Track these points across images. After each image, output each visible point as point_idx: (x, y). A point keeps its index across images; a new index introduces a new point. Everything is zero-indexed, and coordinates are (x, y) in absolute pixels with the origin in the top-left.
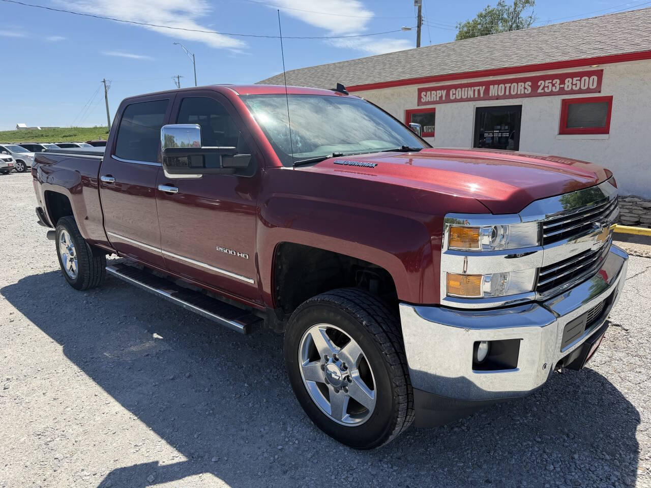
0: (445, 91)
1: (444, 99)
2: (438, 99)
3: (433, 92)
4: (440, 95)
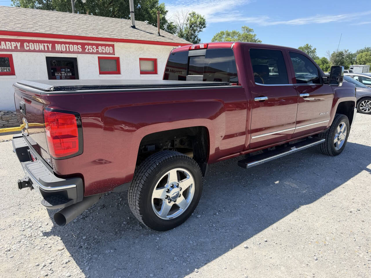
0: (19, 43)
1: (19, 48)
2: (13, 48)
3: (7, 43)
4: (15, 45)
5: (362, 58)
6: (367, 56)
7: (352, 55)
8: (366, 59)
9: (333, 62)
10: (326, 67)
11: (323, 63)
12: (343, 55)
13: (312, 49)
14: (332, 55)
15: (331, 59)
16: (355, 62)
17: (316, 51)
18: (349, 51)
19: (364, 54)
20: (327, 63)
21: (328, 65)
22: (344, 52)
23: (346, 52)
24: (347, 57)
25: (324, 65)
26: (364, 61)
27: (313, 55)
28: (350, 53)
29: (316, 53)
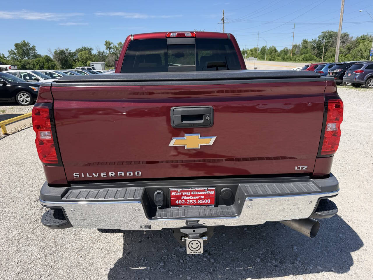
5: (82, 56)
6: (86, 55)
7: (72, 53)
8: (86, 57)
9: (58, 59)
10: (52, 65)
11: (47, 61)
12: (65, 54)
13: (31, 46)
14: (54, 53)
15: (55, 57)
16: (77, 60)
17: (36, 48)
18: (69, 50)
19: (83, 52)
20: (52, 61)
21: (53, 63)
22: (65, 50)
23: (66, 50)
24: (69, 55)
25: (49, 63)
26: (85, 59)
27: (34, 53)
28: (71, 52)
29: (36, 51)
